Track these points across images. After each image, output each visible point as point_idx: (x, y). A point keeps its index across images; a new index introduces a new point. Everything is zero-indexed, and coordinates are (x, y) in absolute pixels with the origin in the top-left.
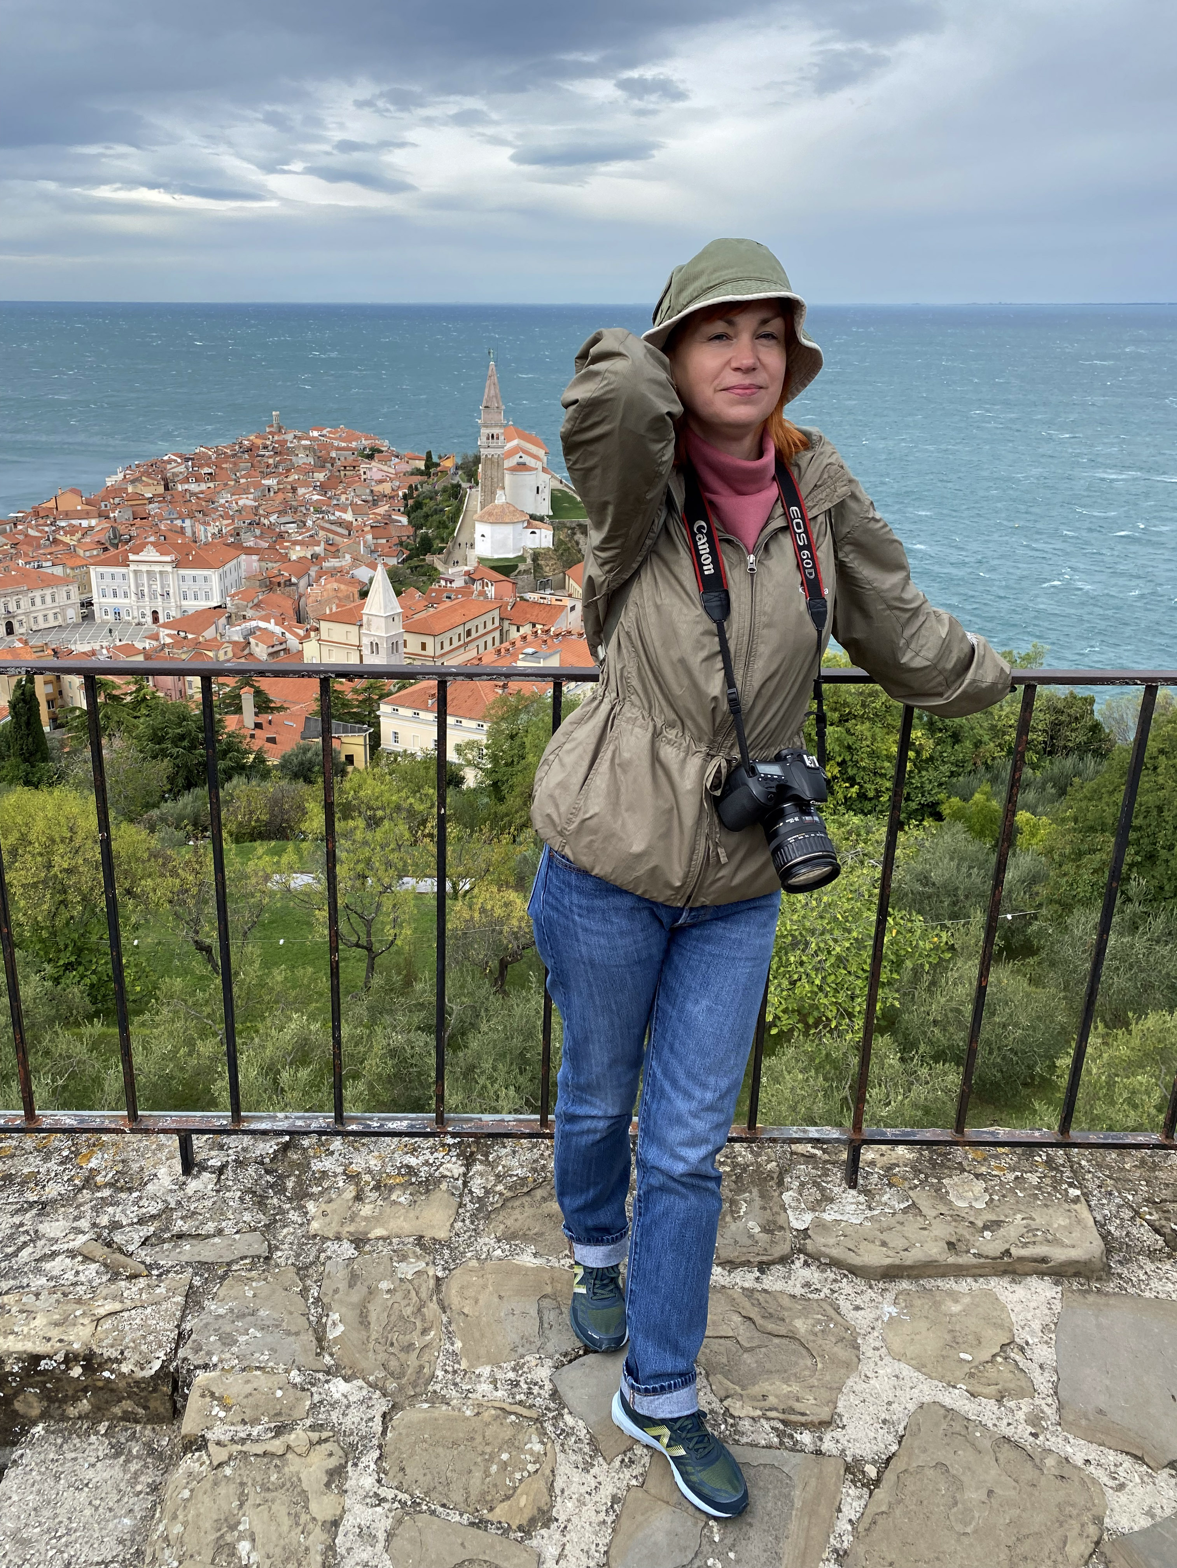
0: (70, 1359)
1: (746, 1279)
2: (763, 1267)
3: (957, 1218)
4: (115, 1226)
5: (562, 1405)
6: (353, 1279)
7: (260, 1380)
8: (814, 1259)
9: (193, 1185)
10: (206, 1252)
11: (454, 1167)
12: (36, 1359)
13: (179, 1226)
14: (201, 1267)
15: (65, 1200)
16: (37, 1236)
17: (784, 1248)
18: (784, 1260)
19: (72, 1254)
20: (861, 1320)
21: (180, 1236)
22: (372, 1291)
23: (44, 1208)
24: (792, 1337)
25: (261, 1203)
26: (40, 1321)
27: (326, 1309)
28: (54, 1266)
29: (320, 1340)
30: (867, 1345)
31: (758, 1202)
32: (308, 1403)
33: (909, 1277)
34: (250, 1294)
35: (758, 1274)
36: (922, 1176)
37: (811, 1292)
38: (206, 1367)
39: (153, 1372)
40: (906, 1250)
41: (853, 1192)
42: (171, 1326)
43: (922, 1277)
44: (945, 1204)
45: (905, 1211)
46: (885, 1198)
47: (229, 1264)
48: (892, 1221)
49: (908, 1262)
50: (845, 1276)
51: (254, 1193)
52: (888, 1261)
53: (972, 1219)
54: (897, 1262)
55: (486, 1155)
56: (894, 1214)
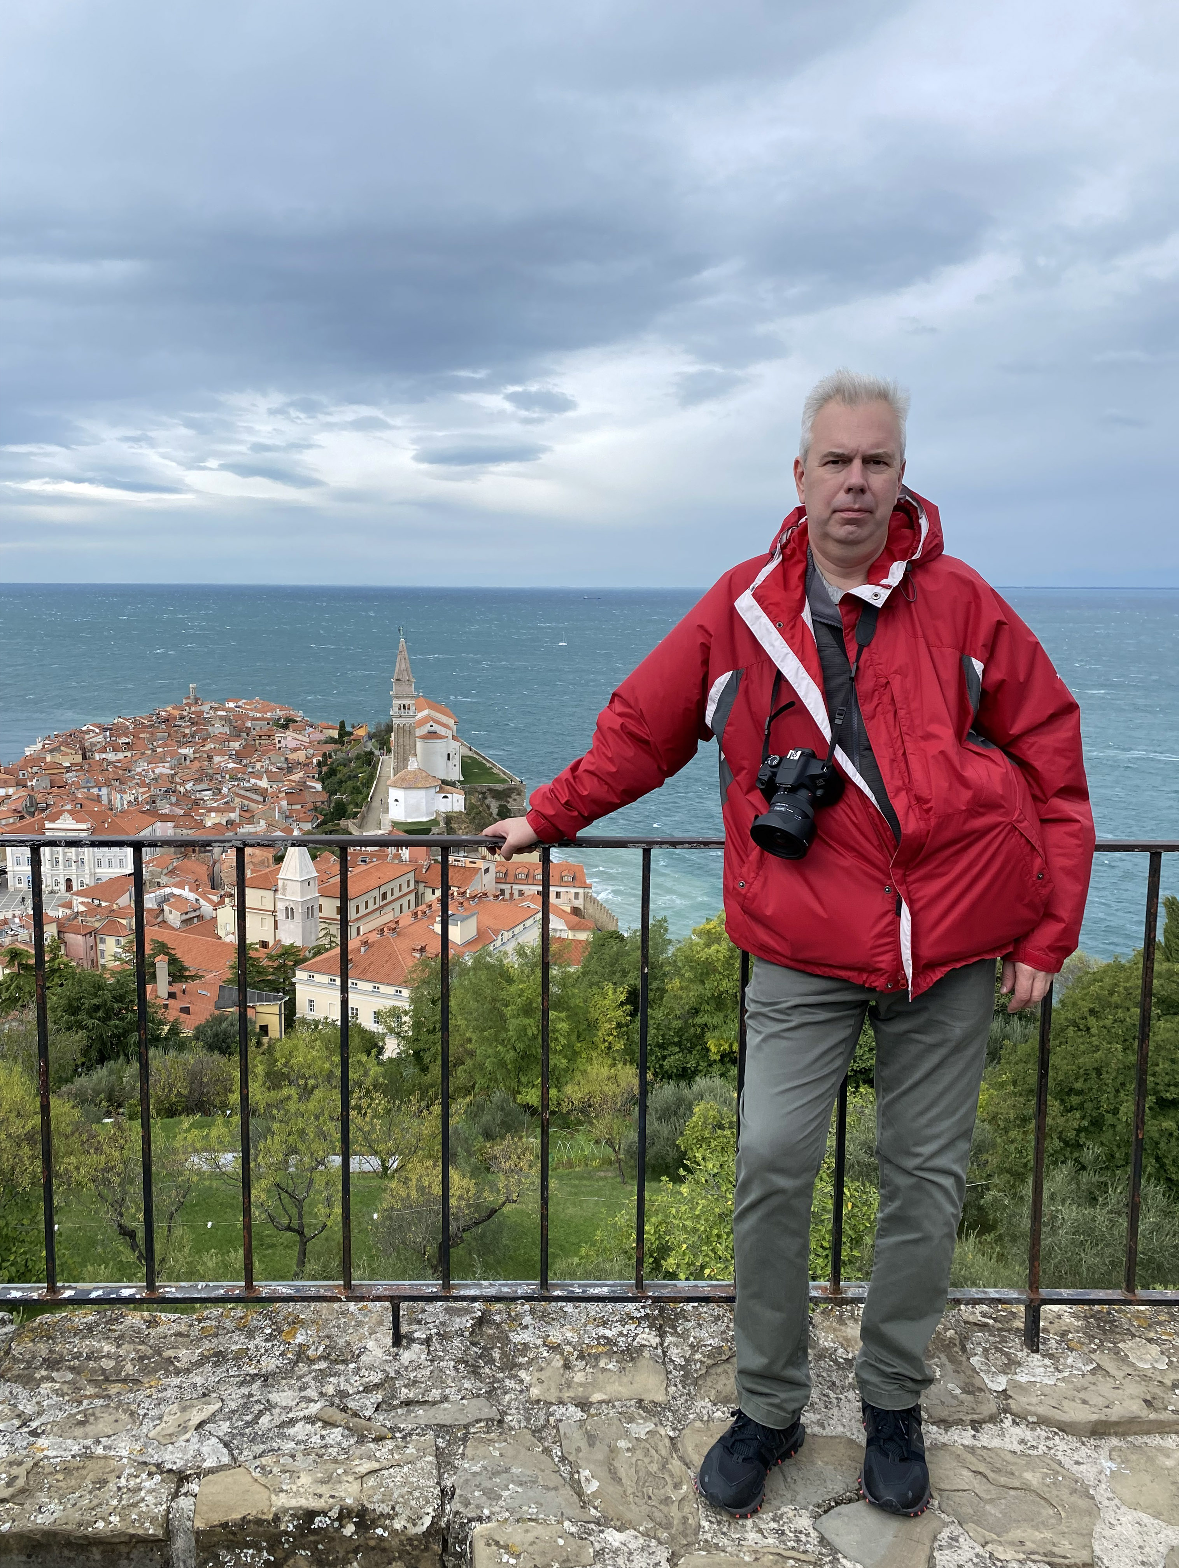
0: (344, 1515)
1: (961, 1437)
2: (976, 1425)
3: (1145, 1378)
4: (343, 1395)
5: (834, 1551)
6: (591, 1439)
7: (538, 1530)
8: (1019, 1418)
9: (406, 1356)
10: (444, 1414)
11: (647, 1337)
12: (311, 1515)
13: (405, 1393)
14: (442, 1429)
15: (286, 1373)
16: (270, 1407)
17: (990, 1407)
18: (993, 1419)
19: (310, 1420)
20: (1087, 1472)
21: (408, 1403)
22: (613, 1450)
23: (267, 1379)
24: (1026, 1488)
25: (475, 1372)
26: (305, 1479)
27: (575, 1469)
28: (300, 1430)
29: (580, 1494)
30: (1102, 1494)
31: (949, 1367)
32: (591, 1550)
33: (1116, 1434)
34: (497, 1454)
35: (973, 1432)
36: (1097, 1341)
37: (1029, 1448)
38: (480, 1519)
39: (424, 1528)
40: (1107, 1407)
41: (1037, 1356)
42: (432, 1483)
43: (1129, 1435)
44: (1128, 1365)
45: (1093, 1372)
46: (1070, 1361)
47: (466, 1427)
48: (1084, 1382)
49: (1114, 1418)
50: (1056, 1433)
51: (466, 1362)
52: (1094, 1417)
53: (1159, 1379)
54: (1104, 1418)
55: (674, 1327)
56: (1083, 1375)
